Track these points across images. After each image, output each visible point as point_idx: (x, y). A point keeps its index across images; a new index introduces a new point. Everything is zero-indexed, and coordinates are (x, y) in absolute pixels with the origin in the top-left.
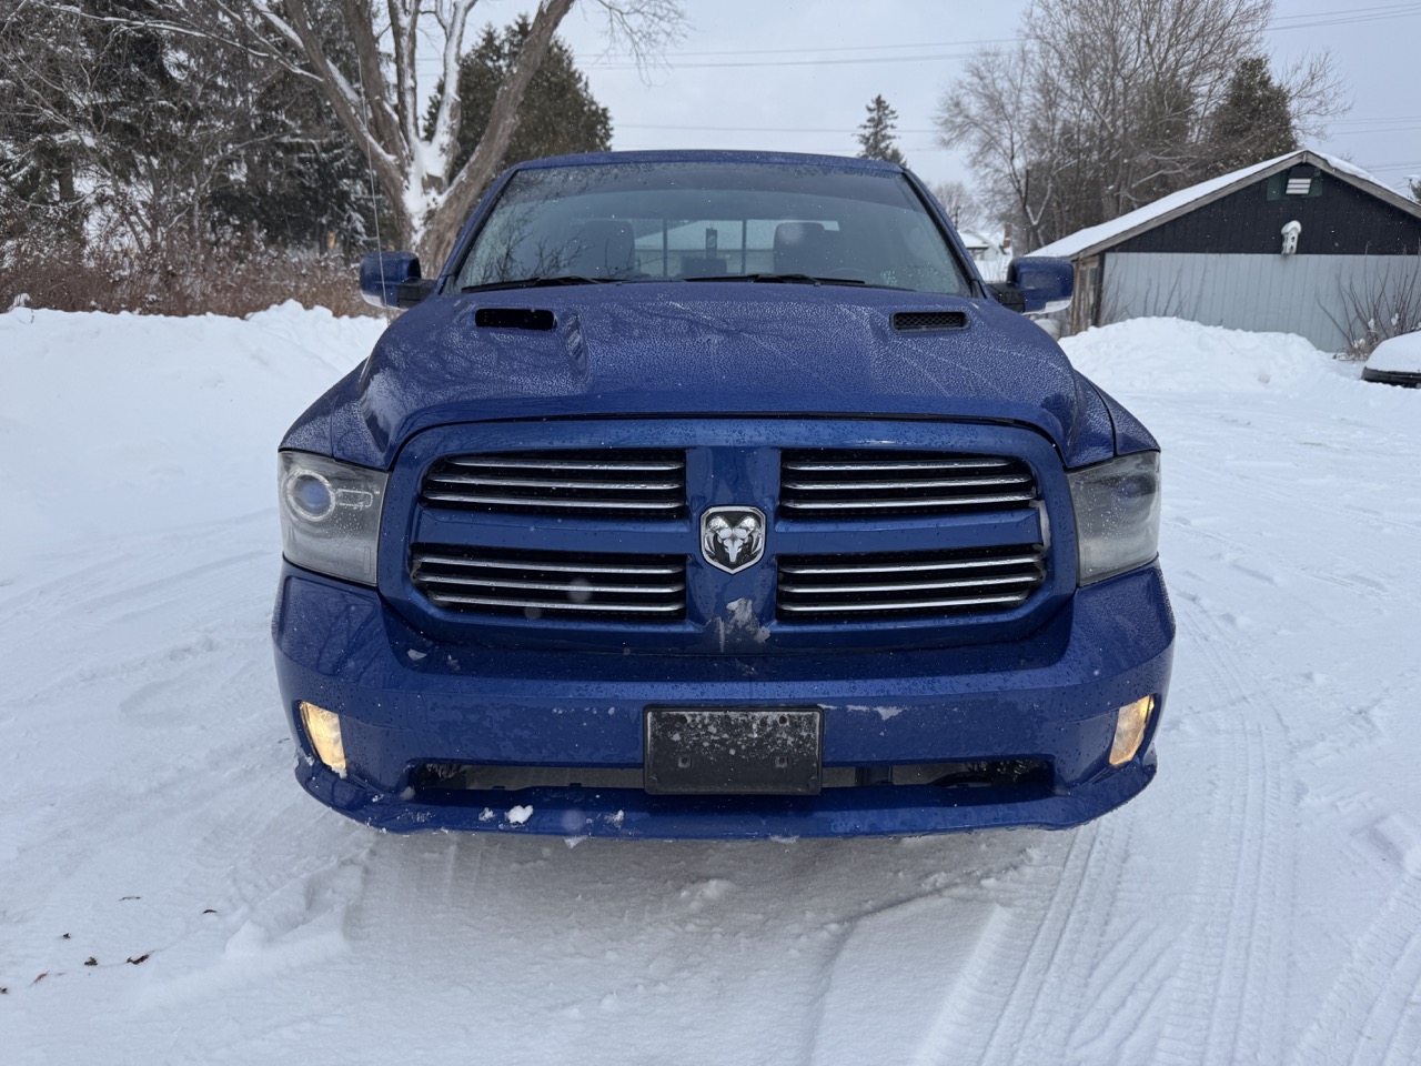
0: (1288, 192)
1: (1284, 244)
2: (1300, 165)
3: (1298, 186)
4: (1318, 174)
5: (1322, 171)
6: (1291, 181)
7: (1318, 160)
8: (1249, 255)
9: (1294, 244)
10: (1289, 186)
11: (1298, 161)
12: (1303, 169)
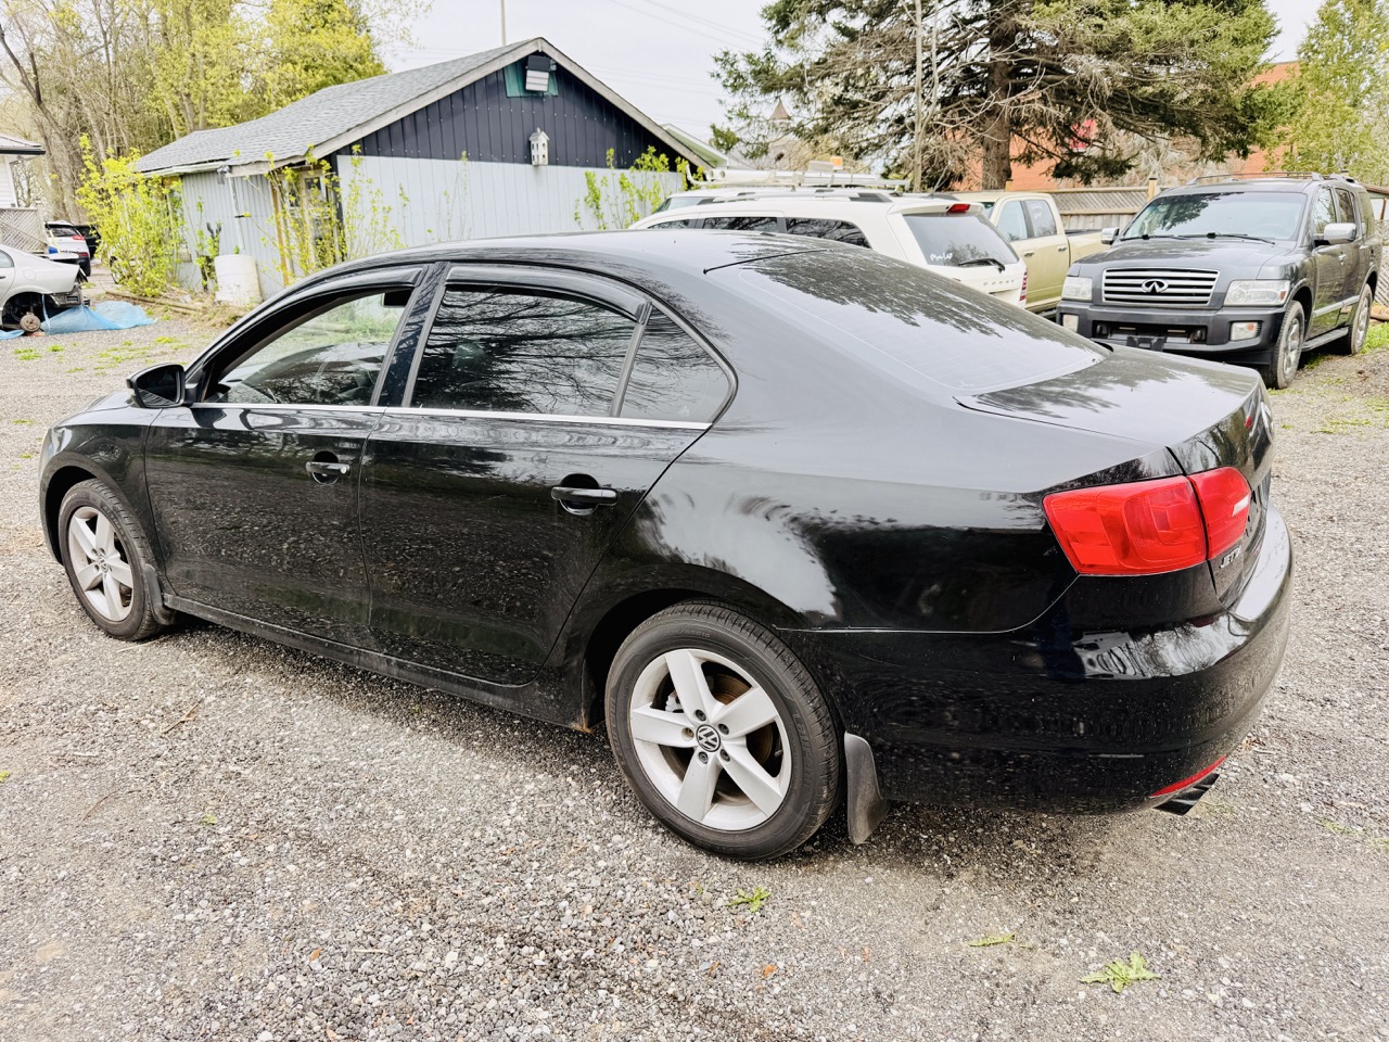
0: (528, 87)
1: (534, 152)
2: (537, 53)
3: (538, 80)
4: (554, 68)
5: (557, 64)
6: (529, 73)
7: (553, 50)
8: (501, 164)
9: (545, 151)
10: (528, 80)
11: (533, 50)
12: (539, 59)
